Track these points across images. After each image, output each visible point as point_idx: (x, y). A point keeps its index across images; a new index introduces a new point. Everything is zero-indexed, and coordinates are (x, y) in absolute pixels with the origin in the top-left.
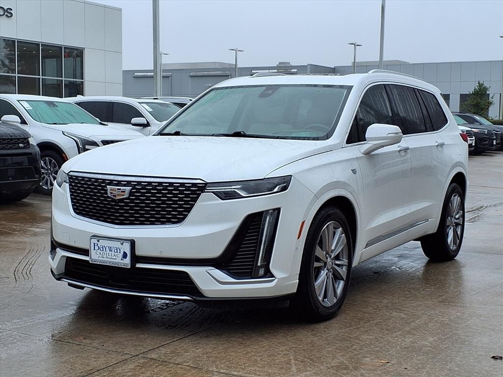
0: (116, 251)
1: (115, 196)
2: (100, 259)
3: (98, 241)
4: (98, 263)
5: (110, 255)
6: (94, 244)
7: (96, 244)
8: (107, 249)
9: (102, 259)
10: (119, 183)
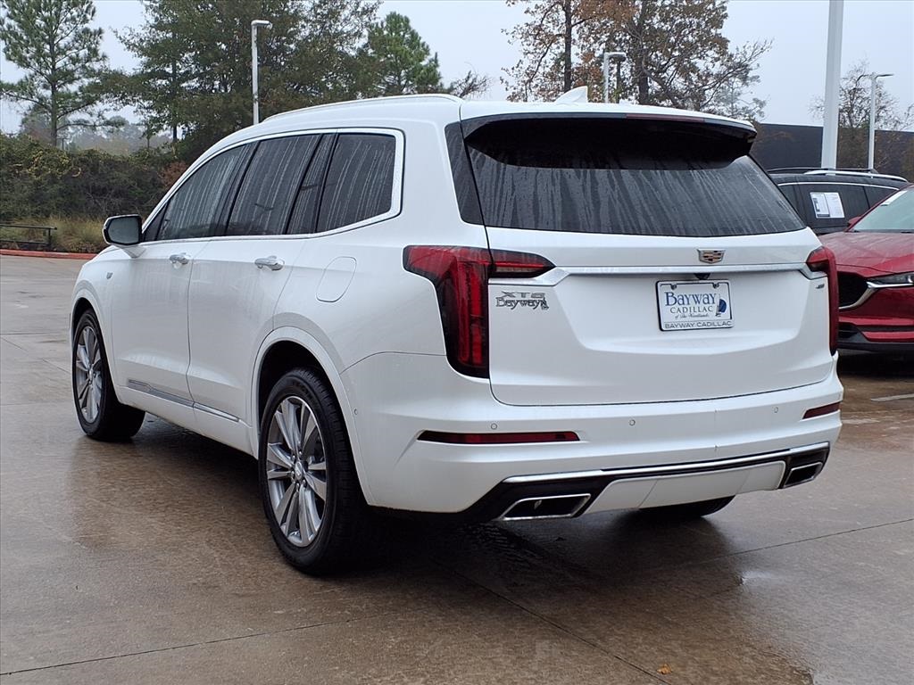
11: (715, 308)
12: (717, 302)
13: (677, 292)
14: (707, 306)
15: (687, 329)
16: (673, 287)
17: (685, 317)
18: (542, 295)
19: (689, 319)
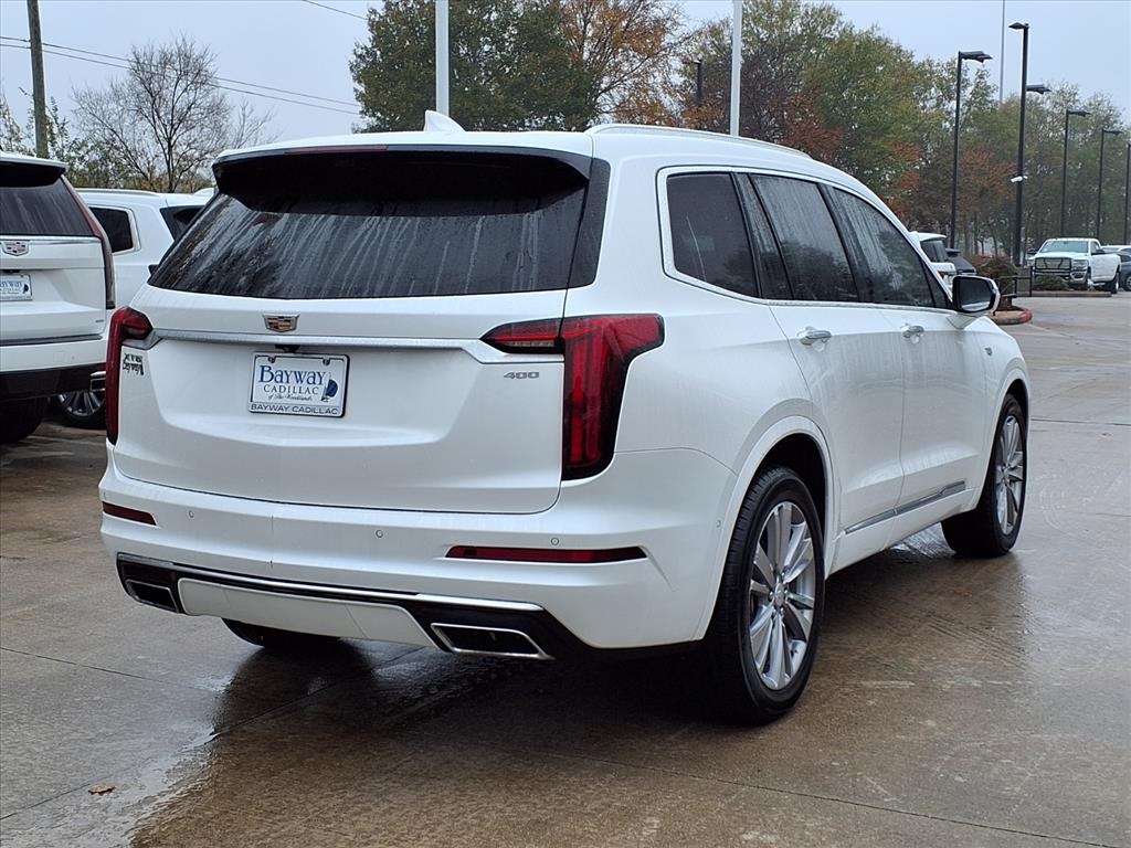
11: (321, 390)
12: (326, 383)
13: (275, 367)
14: (311, 387)
15: (280, 412)
16: (272, 360)
17: (280, 397)
18: (139, 359)
19: (286, 401)
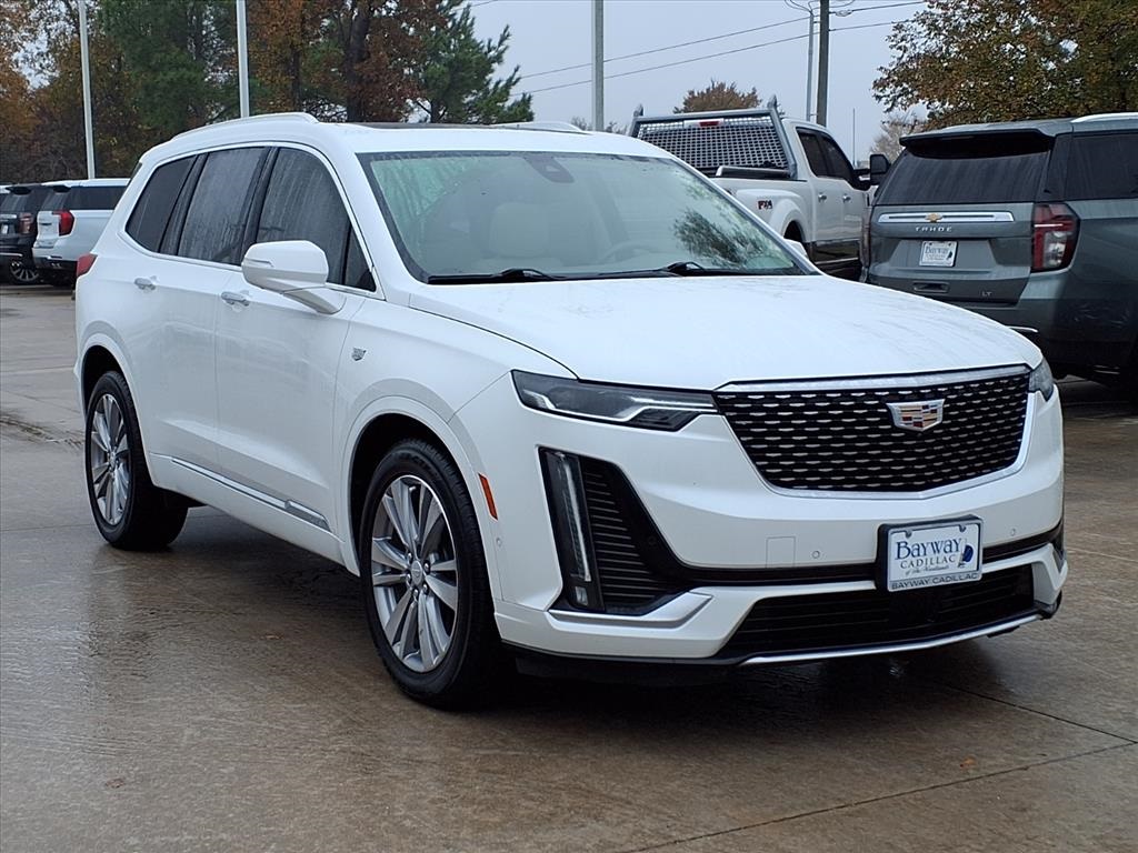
0: (948, 549)
1: (919, 424)
2: (911, 576)
3: (908, 535)
4: (910, 587)
5: (934, 561)
6: (899, 544)
7: (902, 545)
8: (929, 548)
9: (918, 575)
10: (917, 394)
